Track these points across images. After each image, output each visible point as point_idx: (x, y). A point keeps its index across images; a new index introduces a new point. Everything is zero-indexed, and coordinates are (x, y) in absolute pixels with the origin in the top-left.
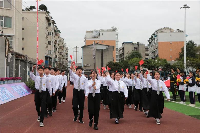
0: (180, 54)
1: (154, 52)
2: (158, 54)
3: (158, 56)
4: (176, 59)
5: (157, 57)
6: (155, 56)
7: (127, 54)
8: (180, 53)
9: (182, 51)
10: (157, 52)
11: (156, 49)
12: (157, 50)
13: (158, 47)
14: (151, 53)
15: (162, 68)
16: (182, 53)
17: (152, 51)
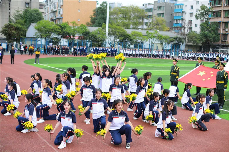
0: (91, 18)
1: (56, 11)
2: (62, 15)
3: (62, 18)
4: (86, 23)
5: (60, 18)
6: (58, 17)
7: (16, 11)
8: (91, 16)
9: (94, 13)
10: (61, 13)
11: (59, 8)
12: (60, 10)
13: (62, 6)
14: (49, 13)
15: (79, 36)
16: (93, 17)
17: (52, 10)
